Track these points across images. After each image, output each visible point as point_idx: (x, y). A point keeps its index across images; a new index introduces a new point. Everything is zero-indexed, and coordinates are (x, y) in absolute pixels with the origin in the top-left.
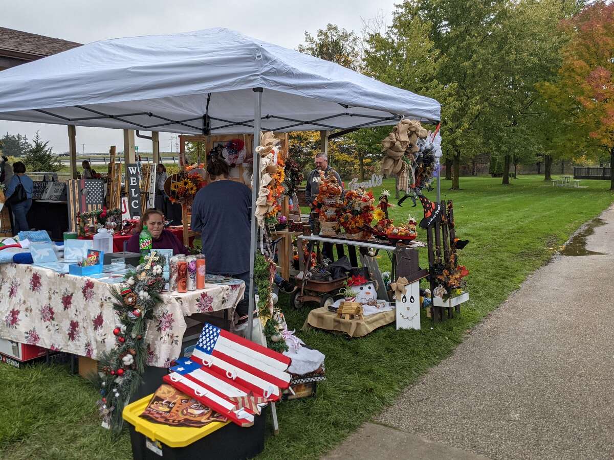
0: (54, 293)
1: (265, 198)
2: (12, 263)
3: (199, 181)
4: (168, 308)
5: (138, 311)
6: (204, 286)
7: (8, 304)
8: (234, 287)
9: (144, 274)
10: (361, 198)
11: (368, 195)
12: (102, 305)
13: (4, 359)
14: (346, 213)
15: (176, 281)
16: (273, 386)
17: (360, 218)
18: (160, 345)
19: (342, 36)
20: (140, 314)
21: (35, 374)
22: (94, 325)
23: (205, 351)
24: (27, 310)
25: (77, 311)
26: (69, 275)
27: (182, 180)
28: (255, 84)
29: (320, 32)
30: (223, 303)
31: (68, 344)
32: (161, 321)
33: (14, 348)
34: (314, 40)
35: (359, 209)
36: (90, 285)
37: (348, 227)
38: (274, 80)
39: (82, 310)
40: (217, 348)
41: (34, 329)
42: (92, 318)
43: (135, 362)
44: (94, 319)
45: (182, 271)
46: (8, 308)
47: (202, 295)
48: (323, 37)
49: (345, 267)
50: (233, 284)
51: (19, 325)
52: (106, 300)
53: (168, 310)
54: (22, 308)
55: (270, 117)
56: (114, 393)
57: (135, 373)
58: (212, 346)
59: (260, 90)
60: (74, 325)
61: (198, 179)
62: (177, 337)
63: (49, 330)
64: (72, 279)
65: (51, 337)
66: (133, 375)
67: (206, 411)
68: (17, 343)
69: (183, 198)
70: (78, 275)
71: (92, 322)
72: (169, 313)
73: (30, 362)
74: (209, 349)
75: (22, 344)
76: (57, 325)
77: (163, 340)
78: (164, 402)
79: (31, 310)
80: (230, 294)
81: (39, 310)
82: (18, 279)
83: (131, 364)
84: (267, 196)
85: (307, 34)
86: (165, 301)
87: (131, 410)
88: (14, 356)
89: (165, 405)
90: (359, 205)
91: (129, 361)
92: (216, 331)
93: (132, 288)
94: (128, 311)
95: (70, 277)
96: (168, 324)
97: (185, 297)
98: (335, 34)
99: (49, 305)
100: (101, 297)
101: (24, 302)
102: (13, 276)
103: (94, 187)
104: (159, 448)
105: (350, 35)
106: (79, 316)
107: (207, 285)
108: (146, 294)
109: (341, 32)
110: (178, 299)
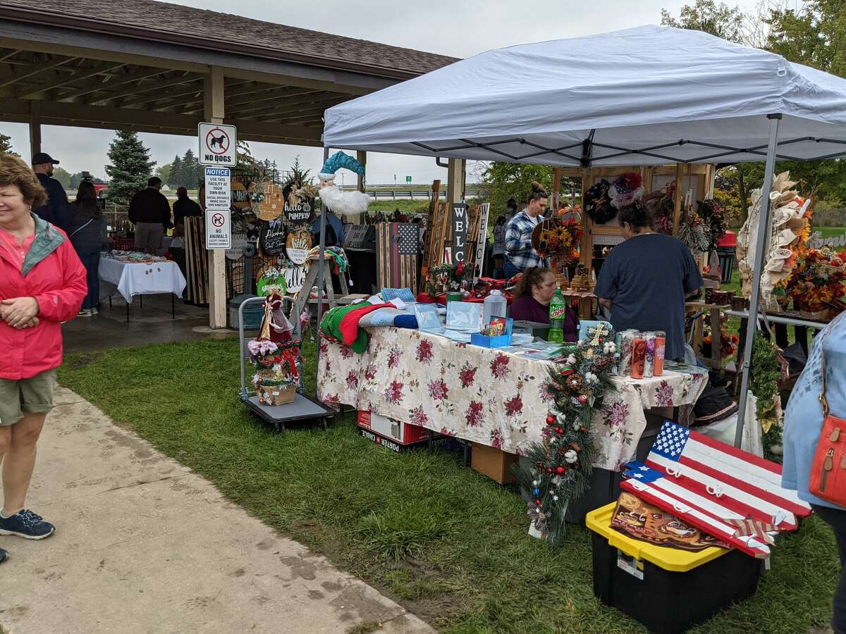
0: (449, 366)
1: (783, 262)
2: (391, 326)
3: (577, 229)
4: (623, 396)
5: (584, 397)
6: (661, 372)
7: (387, 375)
8: (696, 376)
9: (590, 351)
10: (829, 261)
11: (840, 256)
12: (520, 386)
13: (378, 440)
14: (805, 281)
15: (630, 363)
16: (785, 511)
17: (828, 289)
18: (610, 442)
19: (718, 14)
20: (587, 402)
21: (423, 461)
22: (506, 409)
23: (668, 456)
24: (412, 383)
25: (481, 390)
26: (471, 345)
27: (555, 228)
28: (772, 110)
29: (686, 10)
30: (683, 396)
31: (466, 429)
32: (611, 413)
33: (393, 427)
34: (675, 21)
35: (825, 277)
36: (503, 360)
37: (807, 302)
38: (797, 102)
39: (488, 389)
40: (686, 453)
41: (421, 407)
42: (504, 400)
43: (578, 461)
44: (507, 402)
45: (640, 351)
46: (387, 380)
47: (662, 384)
48: (689, 17)
49: (797, 358)
50: (695, 372)
51: (402, 400)
52: (526, 380)
53: (623, 399)
54: (406, 381)
55: (685, 142)
56: (551, 497)
57: (579, 474)
58: (679, 450)
59: (778, 116)
60: (476, 408)
61: (576, 227)
62: (631, 434)
63: (440, 410)
64: (477, 351)
65: (443, 419)
66: (576, 477)
67: (692, 533)
68: (399, 422)
69: (554, 251)
70: (486, 346)
71: (504, 405)
72: (624, 403)
73: (411, 446)
74: (673, 454)
75: (405, 423)
76: (452, 405)
77: (614, 436)
78: (631, 514)
79: (417, 384)
80: (692, 385)
81: (428, 385)
82: (400, 346)
83: (574, 463)
84: (785, 259)
85: (664, 13)
86: (619, 387)
87: (596, 517)
88: (393, 437)
89: (634, 517)
90: (827, 271)
91: (573, 458)
92: (683, 432)
93: (575, 368)
94: (570, 396)
95: (473, 348)
96: (621, 417)
97: (645, 385)
98: (708, 11)
99: (442, 379)
100: (519, 375)
101: (409, 374)
102: (393, 342)
103: (407, 231)
104: (638, 569)
105: (732, 12)
106: (484, 396)
107: (665, 372)
108: (594, 377)
109: (718, 8)
110: (637, 386)
